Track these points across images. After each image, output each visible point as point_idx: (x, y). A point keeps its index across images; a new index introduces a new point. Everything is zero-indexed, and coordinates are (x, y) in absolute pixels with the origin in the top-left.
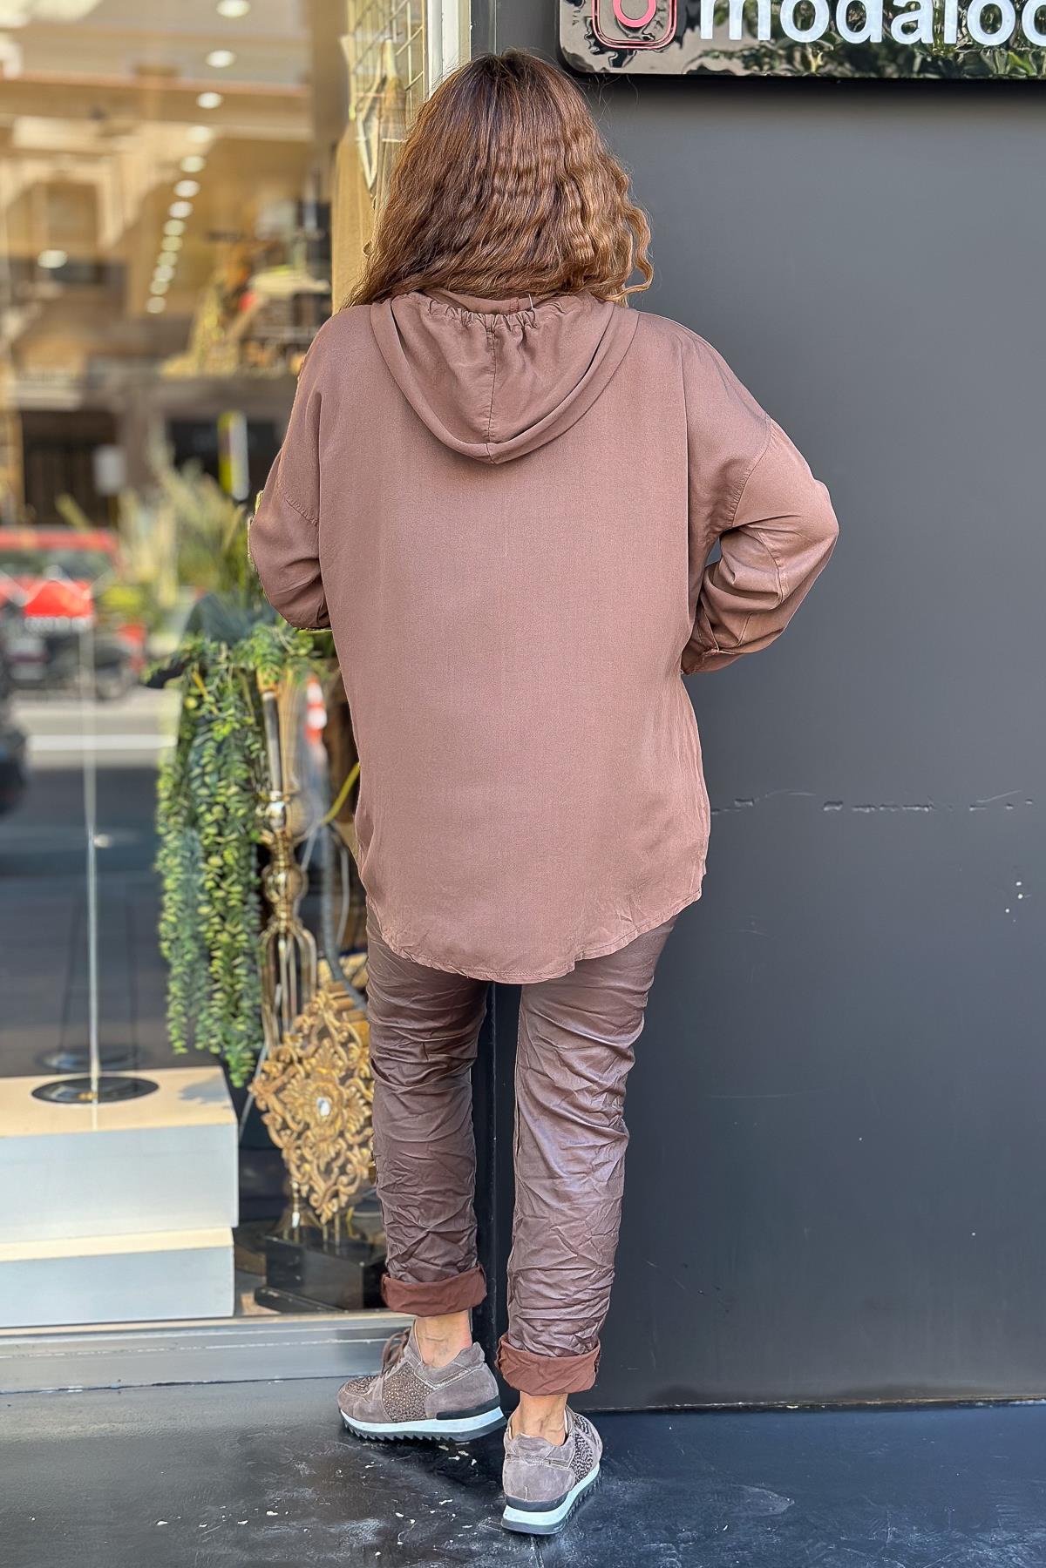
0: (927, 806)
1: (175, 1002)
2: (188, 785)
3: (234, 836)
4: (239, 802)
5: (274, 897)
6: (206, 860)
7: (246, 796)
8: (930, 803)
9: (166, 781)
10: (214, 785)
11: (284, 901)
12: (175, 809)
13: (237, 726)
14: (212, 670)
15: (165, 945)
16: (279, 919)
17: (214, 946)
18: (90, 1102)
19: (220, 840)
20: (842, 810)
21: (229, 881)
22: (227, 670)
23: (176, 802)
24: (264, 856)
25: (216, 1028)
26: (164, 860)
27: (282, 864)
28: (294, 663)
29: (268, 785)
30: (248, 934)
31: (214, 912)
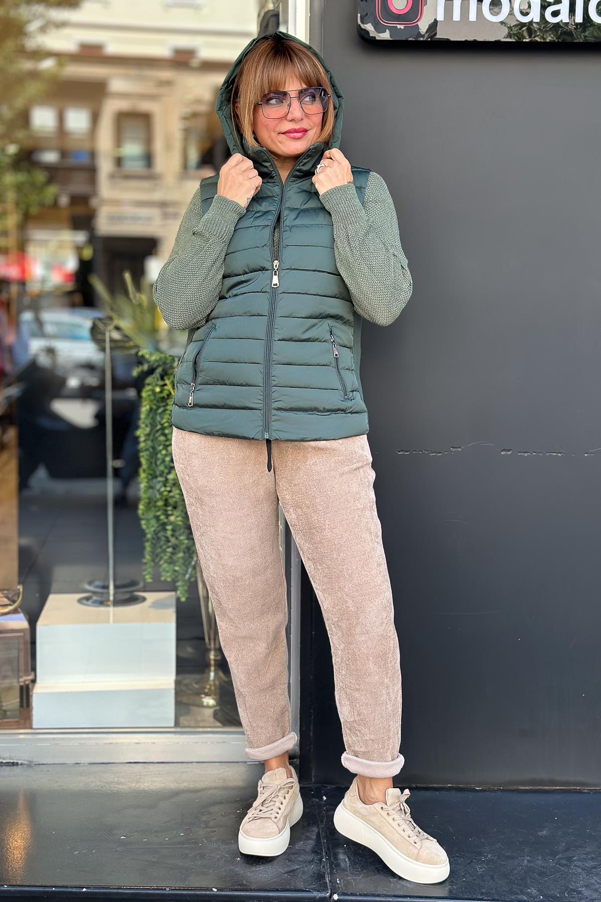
0: (560, 453)
6: (162, 475)
8: (562, 450)
17: (167, 523)
20: (510, 454)
25: (169, 569)
31: (168, 504)
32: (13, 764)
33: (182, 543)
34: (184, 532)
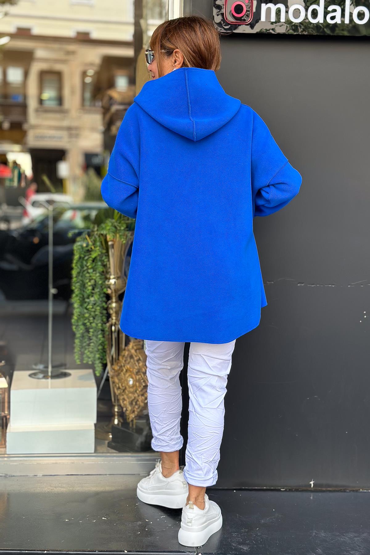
0: (333, 285)
1: (77, 347)
2: (83, 273)
3: (98, 290)
4: (101, 279)
5: (111, 312)
6: (88, 298)
7: (103, 277)
9: (75, 271)
10: (92, 273)
11: (115, 313)
12: (78, 280)
13: (100, 253)
14: (92, 234)
15: (74, 327)
16: (112, 319)
17: (90, 328)
18: (48, 378)
19: (93, 292)
20: (303, 286)
21: (96, 305)
22: (97, 234)
24: (108, 297)
26: (74, 298)
27: (114, 300)
28: (119, 232)
29: (110, 274)
30: (102, 324)
31: (91, 316)
33: (100, 340)
34: (101, 333)
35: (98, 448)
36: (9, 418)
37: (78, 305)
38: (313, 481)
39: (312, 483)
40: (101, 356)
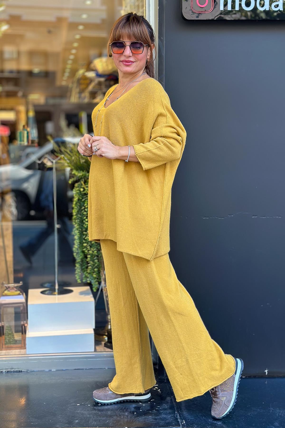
0: (280, 216)
1: (78, 269)
2: (81, 212)
9: (75, 210)
12: (77, 218)
15: (75, 254)
17: (88, 254)
18: (55, 295)
20: (256, 218)
23: (78, 216)
25: (88, 276)
26: (74, 231)
30: (97, 251)
31: (88, 245)
32: (19, 371)
33: (96, 264)
34: (96, 259)
35: (97, 348)
36: (27, 326)
37: (78, 236)
38: (267, 370)
39: (266, 371)
40: (97, 276)
